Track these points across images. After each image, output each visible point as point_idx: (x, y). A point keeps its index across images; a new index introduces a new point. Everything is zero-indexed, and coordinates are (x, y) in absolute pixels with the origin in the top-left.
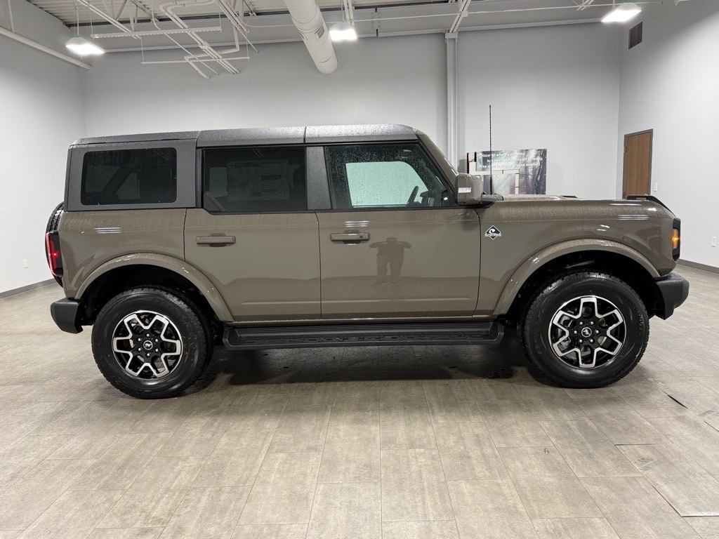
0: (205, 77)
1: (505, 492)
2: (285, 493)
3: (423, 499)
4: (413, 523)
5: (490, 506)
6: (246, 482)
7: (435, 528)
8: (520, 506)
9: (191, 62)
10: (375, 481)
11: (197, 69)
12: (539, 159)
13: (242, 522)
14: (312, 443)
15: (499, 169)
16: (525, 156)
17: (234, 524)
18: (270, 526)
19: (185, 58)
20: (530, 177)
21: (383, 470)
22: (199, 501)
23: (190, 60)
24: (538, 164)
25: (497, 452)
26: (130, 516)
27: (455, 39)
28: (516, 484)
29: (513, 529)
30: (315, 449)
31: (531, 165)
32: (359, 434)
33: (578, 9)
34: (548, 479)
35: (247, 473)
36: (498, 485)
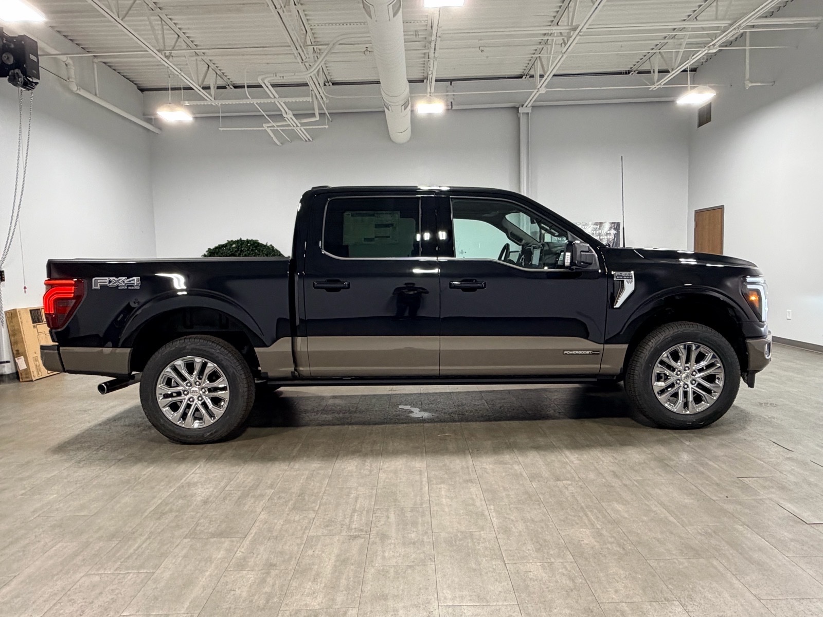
0: (278, 143)
1: (655, 509)
3: (586, 515)
4: (584, 530)
5: (645, 518)
7: (604, 532)
8: (671, 518)
9: (269, 130)
11: (272, 135)
13: (435, 530)
14: (467, 477)
17: (429, 532)
18: (462, 532)
19: (264, 125)
22: (388, 517)
23: (268, 127)
25: (635, 482)
26: (332, 528)
27: (528, 113)
28: (662, 504)
29: (672, 533)
30: (471, 481)
32: (506, 472)
33: (650, 89)
34: (688, 501)
35: (418, 498)
36: (646, 504)
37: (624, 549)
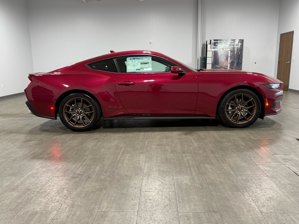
2: (132, 166)
6: (114, 163)
10: (169, 163)
15: (221, 48)
21: (172, 160)
31: (236, 47)
37: (202, 186)
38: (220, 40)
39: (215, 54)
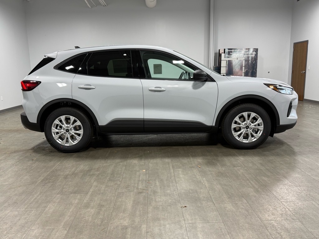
12: (254, 53)
16: (248, 51)
20: (250, 62)
24: (254, 56)
38: (235, 49)
39: (230, 64)
